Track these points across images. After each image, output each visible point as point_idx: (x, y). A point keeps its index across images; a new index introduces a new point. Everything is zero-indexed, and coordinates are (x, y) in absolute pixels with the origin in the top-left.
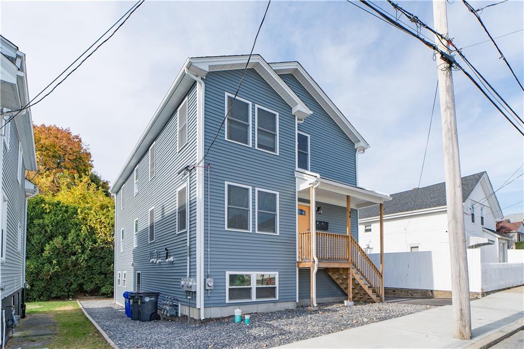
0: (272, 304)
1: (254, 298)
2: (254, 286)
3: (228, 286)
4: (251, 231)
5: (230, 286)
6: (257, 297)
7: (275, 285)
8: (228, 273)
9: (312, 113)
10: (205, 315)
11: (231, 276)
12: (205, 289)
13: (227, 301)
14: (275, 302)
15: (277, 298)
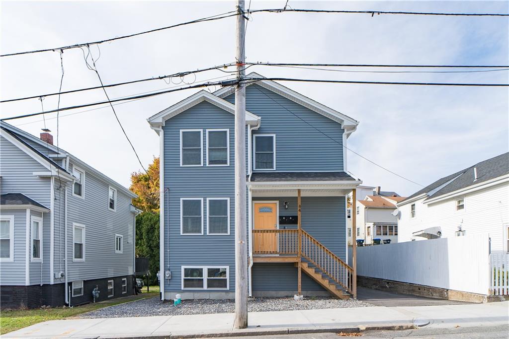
0: (224, 293)
1: (205, 287)
2: (205, 277)
3: (183, 277)
4: (202, 234)
5: (185, 277)
6: (208, 286)
8: (183, 267)
9: (260, 118)
10: (164, 297)
11: (186, 269)
12: (165, 279)
13: (182, 288)
14: (226, 291)
15: (228, 288)
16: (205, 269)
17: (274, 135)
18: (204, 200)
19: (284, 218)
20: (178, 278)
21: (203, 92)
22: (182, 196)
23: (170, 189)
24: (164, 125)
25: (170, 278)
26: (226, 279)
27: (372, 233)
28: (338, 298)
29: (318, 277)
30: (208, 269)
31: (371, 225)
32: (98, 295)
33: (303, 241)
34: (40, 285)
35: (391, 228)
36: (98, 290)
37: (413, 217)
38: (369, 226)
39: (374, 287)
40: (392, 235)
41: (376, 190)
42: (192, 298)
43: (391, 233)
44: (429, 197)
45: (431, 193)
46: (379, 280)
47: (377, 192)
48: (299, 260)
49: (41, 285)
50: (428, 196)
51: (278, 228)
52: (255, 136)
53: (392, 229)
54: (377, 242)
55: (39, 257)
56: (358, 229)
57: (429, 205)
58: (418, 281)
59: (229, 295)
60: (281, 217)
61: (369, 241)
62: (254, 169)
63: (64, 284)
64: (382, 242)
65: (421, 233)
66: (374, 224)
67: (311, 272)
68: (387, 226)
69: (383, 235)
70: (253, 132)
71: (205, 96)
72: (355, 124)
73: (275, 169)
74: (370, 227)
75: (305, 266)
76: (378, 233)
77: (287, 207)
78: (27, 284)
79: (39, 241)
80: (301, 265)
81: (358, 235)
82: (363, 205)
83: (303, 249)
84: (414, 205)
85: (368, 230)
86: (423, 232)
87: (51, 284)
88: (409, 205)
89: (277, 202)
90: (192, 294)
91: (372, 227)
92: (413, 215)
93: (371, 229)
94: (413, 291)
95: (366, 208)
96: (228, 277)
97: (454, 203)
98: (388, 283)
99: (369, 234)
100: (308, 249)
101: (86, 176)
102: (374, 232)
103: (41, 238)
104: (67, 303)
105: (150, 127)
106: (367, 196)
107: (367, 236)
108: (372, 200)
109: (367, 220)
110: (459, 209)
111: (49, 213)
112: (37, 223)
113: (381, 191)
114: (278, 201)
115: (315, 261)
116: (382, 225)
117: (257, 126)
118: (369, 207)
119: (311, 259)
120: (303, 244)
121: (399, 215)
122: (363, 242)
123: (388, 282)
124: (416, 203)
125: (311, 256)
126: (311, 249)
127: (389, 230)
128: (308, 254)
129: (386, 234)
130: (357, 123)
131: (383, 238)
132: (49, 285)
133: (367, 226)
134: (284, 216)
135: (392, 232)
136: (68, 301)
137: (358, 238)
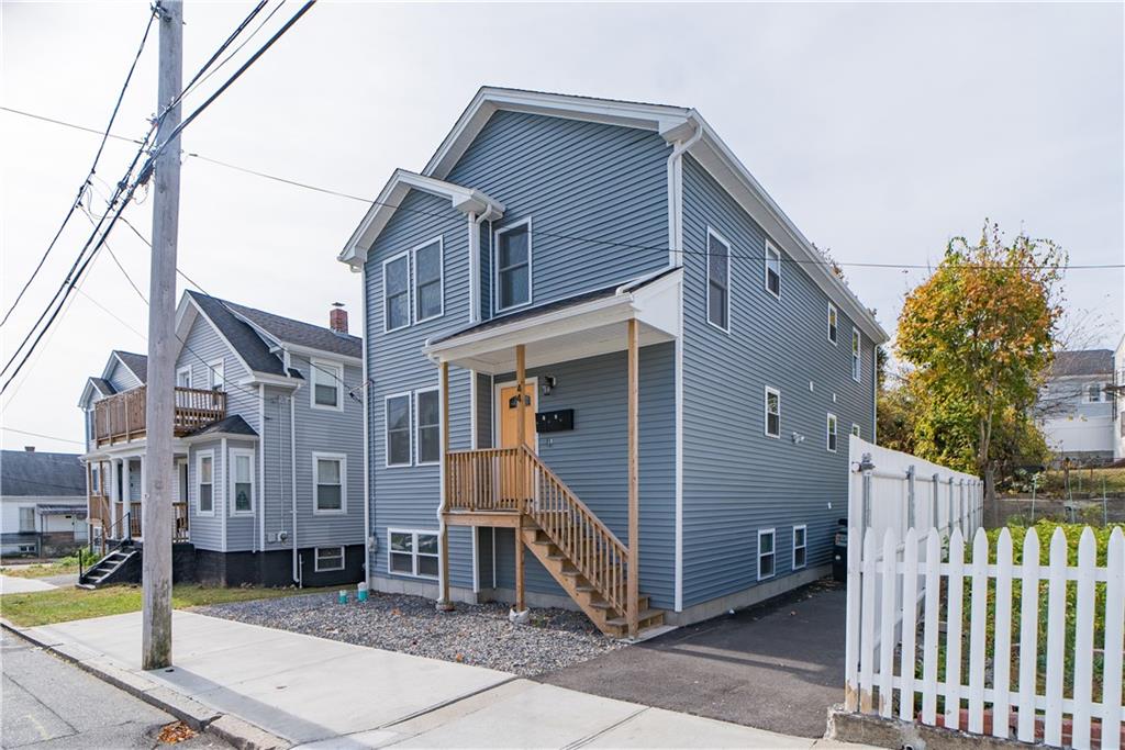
1: (415, 572)
2: (415, 551)
3: (389, 549)
4: (411, 465)
5: (392, 549)
7: (438, 554)
8: (390, 530)
11: (393, 534)
13: (389, 571)
17: (530, 220)
18: (412, 395)
19: (544, 418)
20: (384, 551)
21: (399, 172)
22: (387, 392)
23: (374, 381)
24: (366, 262)
25: (375, 550)
26: (438, 558)
30: (419, 536)
48: (516, 524)
49: (253, 552)
55: (251, 509)
60: (539, 416)
62: (497, 311)
63: (291, 551)
67: (541, 552)
71: (402, 180)
75: (530, 537)
78: (224, 550)
79: (250, 484)
80: (522, 534)
87: (262, 551)
90: (401, 582)
96: (440, 555)
103: (252, 481)
104: (297, 580)
111: (259, 442)
112: (249, 458)
114: (536, 378)
136: (298, 577)
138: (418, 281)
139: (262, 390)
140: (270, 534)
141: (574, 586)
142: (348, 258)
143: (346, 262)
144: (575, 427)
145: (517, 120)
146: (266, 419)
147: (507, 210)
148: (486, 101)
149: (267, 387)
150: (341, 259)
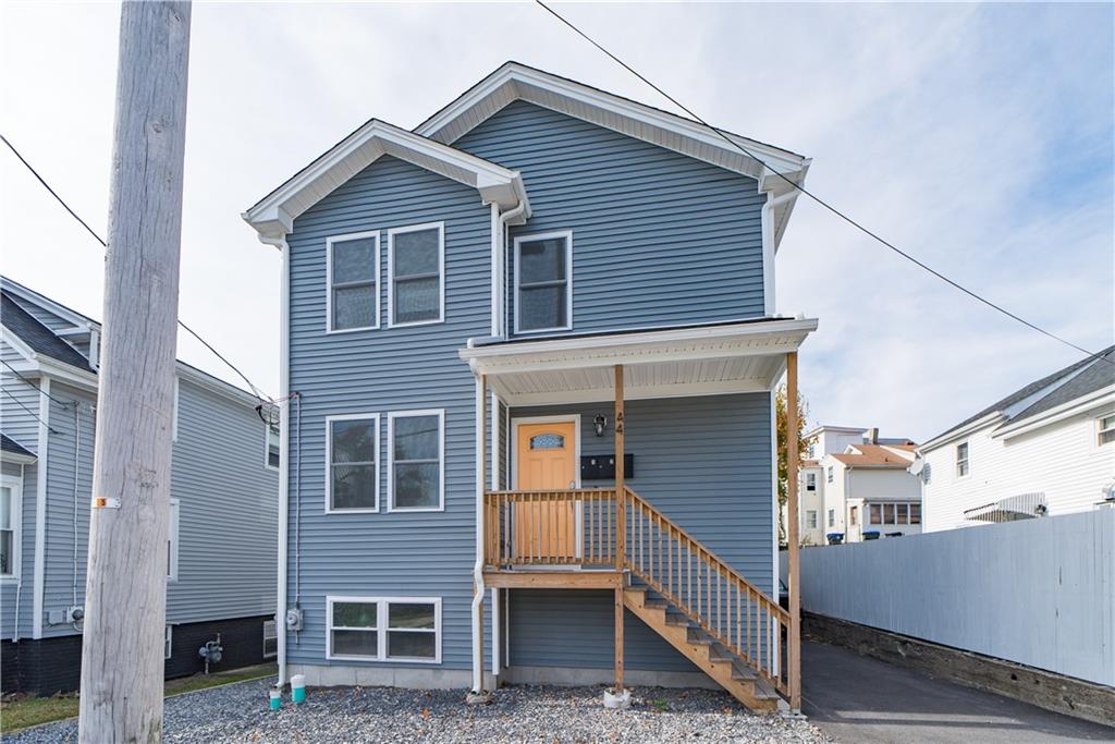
0: (431, 672)
1: (382, 655)
2: (382, 626)
3: (329, 626)
4: (377, 510)
5: (335, 625)
6: (390, 653)
7: (433, 628)
9: (516, 174)
11: (336, 605)
14: (434, 667)
15: (438, 659)
16: (383, 603)
17: (568, 234)
18: (381, 419)
19: (593, 462)
20: (319, 629)
21: (375, 123)
22: (329, 412)
23: (305, 394)
24: (291, 232)
25: (298, 628)
26: (434, 633)
27: (860, 520)
28: (738, 706)
29: (677, 636)
30: (391, 605)
31: (859, 502)
32: (218, 657)
33: (629, 528)
34: (11, 640)
35: (902, 510)
36: (220, 646)
37: (962, 474)
38: (853, 505)
39: (864, 648)
40: (906, 523)
41: (869, 435)
42: (351, 684)
43: (902, 519)
44: (1008, 421)
45: (1012, 412)
46: (877, 634)
47: (871, 438)
48: (616, 583)
49: (15, 640)
50: (1007, 417)
51: (578, 486)
52: (518, 240)
53: (906, 511)
54: (870, 536)
55: (11, 573)
56: (831, 512)
57: (1008, 441)
58: (1008, 649)
59: (444, 677)
60: (585, 460)
61: (854, 536)
62: (516, 331)
64: (882, 536)
65: (989, 510)
66: (866, 501)
67: (654, 618)
68: (893, 506)
69: (886, 523)
70: (513, 231)
71: (378, 135)
72: (800, 169)
73: (570, 327)
74: (855, 508)
75: (636, 600)
76: (876, 519)
77: (600, 430)
79: (11, 532)
80: (624, 596)
81: (831, 525)
82: (841, 463)
83: (629, 549)
84: (965, 445)
85: (852, 513)
86: (996, 508)
87: (35, 638)
88: (953, 448)
89: (577, 418)
90: (352, 670)
91: (860, 509)
92: (962, 468)
93: (859, 512)
94: (991, 678)
95: (848, 468)
96: (437, 629)
97: (1093, 427)
98: (904, 643)
99: (853, 523)
100: (646, 549)
101: (180, 388)
102: (864, 516)
103: (16, 527)
105: (257, 239)
106: (850, 446)
107: (849, 525)
108: (859, 453)
109: (849, 492)
110: (1105, 441)
111: (35, 466)
112: (9, 489)
113: (879, 437)
114: (579, 415)
115: (666, 585)
116: (882, 504)
117: (517, 207)
118: (853, 467)
119: (656, 578)
120: (629, 535)
121: (925, 473)
122: (842, 538)
123: (905, 641)
124: (970, 440)
125: (655, 570)
126: (655, 549)
127: (899, 512)
128: (646, 563)
129: (893, 522)
130: (805, 163)
131: (884, 529)
132: (31, 639)
133: (850, 505)
134: (593, 457)
135: (906, 516)
137: (829, 531)
138: (396, 272)
139: (45, 386)
140: (52, 612)
141: (707, 658)
142: (256, 220)
143: (254, 225)
144: (636, 474)
145: (547, 120)
146: (52, 432)
147: (533, 217)
148: (512, 79)
149: (56, 384)
150: (249, 217)
